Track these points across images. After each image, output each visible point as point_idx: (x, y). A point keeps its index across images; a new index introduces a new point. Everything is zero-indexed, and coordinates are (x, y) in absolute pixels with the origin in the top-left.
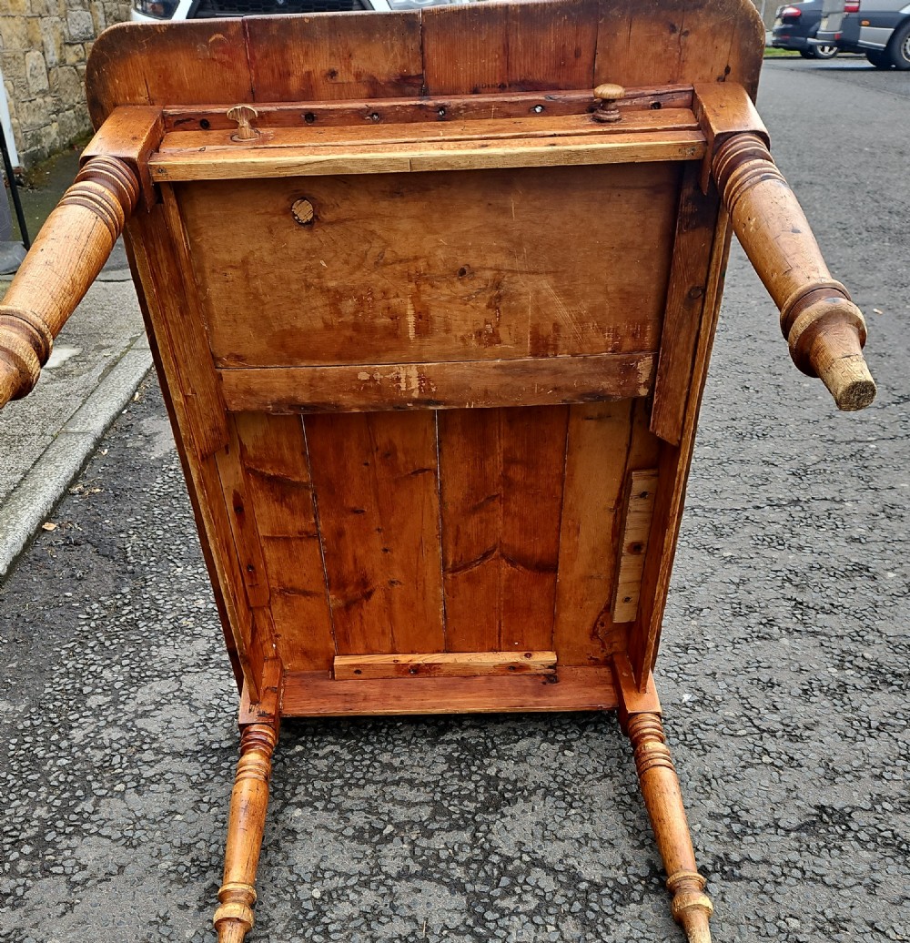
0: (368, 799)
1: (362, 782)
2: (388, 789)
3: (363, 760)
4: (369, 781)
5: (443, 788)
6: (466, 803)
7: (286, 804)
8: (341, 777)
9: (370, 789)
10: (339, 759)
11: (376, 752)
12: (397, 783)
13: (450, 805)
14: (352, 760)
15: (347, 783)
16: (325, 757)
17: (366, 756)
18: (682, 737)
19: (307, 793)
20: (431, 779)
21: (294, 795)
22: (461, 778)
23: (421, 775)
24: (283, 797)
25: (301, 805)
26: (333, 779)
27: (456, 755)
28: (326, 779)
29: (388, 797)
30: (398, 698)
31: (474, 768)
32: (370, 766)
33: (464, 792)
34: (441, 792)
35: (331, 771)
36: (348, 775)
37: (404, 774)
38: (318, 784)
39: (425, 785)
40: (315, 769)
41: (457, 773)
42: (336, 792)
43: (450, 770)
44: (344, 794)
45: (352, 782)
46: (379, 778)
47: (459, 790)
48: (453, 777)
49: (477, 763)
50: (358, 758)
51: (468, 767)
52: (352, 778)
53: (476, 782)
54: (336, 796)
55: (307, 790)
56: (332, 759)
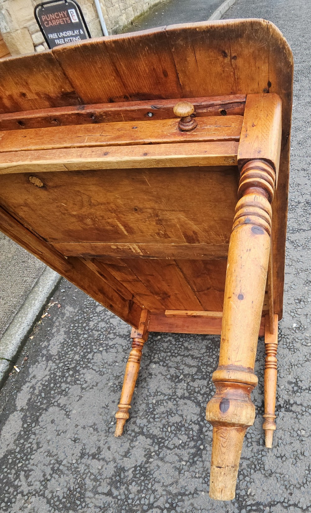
0: (177, 363)
1: (177, 355)
2: (184, 359)
3: (179, 345)
4: (179, 355)
5: (202, 360)
6: (208, 368)
7: (151, 362)
8: (170, 352)
9: (179, 358)
10: (171, 344)
11: (184, 341)
12: (187, 356)
13: (203, 368)
14: (175, 344)
15: (172, 355)
16: (167, 342)
17: (180, 343)
18: (288, 345)
19: (159, 358)
20: (199, 356)
21: (154, 358)
22: (209, 356)
23: (196, 353)
24: (150, 359)
25: (155, 363)
26: (168, 352)
27: (209, 345)
28: (165, 352)
29: (184, 362)
30: (188, 327)
31: (214, 352)
32: (180, 348)
33: (209, 363)
34: (201, 362)
35: (168, 348)
36: (172, 351)
37: (191, 352)
38: (163, 354)
39: (197, 358)
40: (163, 347)
41: (208, 354)
42: (167, 358)
43: (206, 352)
44: (170, 359)
45: (173, 354)
46: (182, 354)
47: (207, 362)
48: (206, 355)
49: (216, 350)
50: (177, 344)
51: (212, 352)
52: (174, 352)
53: (214, 359)
54: (167, 360)
55: (158, 356)
56: (169, 343)
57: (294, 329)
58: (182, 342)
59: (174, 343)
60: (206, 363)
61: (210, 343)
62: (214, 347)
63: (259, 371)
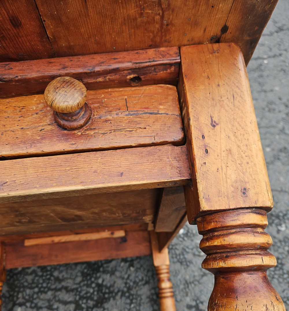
0: (49, 301)
1: (46, 290)
2: (58, 293)
3: (47, 275)
4: (50, 289)
5: (80, 292)
6: (89, 301)
7: (14, 304)
8: (37, 286)
9: (50, 293)
10: (37, 275)
11: (53, 270)
12: (60, 290)
13: (83, 303)
14: (42, 276)
15: (40, 292)
16: (31, 274)
17: (49, 273)
18: (178, 257)
19: (24, 298)
20: (75, 286)
21: (18, 298)
22: (88, 286)
23: (69, 284)
24: (13, 300)
25: (20, 305)
26: (34, 288)
27: (86, 271)
28: (31, 288)
29: (57, 299)
31: (93, 279)
32: (49, 279)
33: (89, 295)
34: (79, 295)
35: (33, 283)
36: (40, 286)
37: (64, 284)
38: (28, 291)
39: (72, 290)
40: (26, 281)
41: (86, 282)
42: (35, 296)
43: (83, 281)
44: (38, 297)
45: (42, 289)
46: (53, 287)
47: (86, 293)
48: (84, 285)
49: (94, 276)
50: (45, 274)
51: (90, 279)
52: (42, 287)
53: (93, 288)
54: (36, 299)
55: (23, 295)
56: (34, 275)
57: (182, 236)
58: (50, 271)
59: (40, 274)
60: (85, 296)
61: (85, 268)
62: (91, 272)
63: (151, 297)
